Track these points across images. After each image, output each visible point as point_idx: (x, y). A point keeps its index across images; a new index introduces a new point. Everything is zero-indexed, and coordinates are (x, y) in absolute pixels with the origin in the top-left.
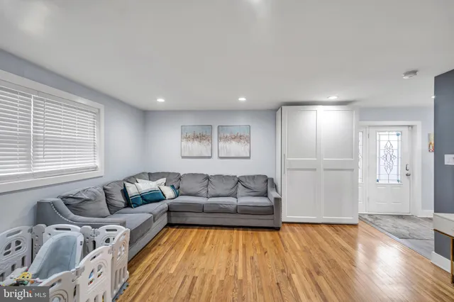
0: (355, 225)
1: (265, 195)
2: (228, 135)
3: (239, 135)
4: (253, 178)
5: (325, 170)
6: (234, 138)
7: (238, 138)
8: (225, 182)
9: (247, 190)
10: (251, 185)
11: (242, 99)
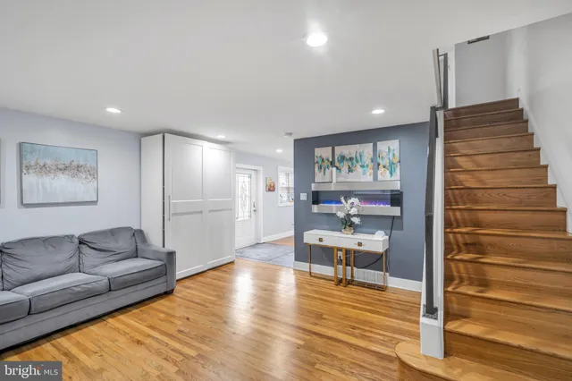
0: (232, 263)
1: (135, 254)
2: (49, 162)
3: (75, 163)
4: (113, 233)
5: (210, 211)
6: (65, 169)
7: (73, 169)
8: (51, 249)
9: (103, 254)
10: (111, 245)
11: (113, 110)
